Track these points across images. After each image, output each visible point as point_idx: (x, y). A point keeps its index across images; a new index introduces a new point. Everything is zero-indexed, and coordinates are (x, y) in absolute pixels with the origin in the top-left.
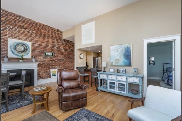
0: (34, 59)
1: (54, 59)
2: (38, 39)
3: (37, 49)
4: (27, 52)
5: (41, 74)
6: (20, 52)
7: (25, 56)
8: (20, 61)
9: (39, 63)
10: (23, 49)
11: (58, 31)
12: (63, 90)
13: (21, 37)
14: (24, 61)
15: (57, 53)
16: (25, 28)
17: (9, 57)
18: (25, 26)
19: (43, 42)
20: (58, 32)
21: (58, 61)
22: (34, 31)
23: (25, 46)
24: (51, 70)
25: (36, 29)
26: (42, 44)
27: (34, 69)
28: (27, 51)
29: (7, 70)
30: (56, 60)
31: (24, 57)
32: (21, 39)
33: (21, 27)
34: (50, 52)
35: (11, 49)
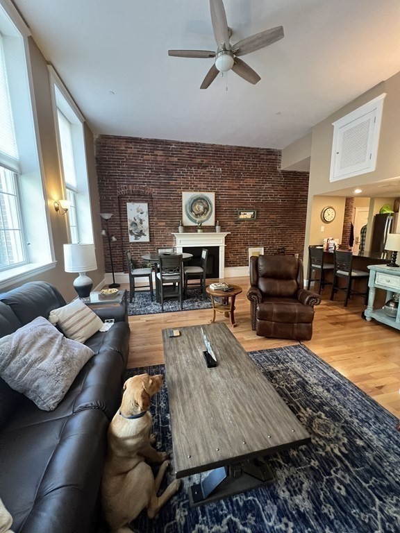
0: (218, 228)
1: (257, 224)
2: (226, 184)
3: (224, 207)
4: (208, 214)
5: (231, 255)
6: (199, 214)
7: (205, 221)
8: (199, 230)
9: (228, 235)
10: (202, 208)
11: (270, 152)
12: (258, 298)
13: (199, 186)
14: (204, 232)
15: (263, 209)
16: (205, 167)
17: (185, 225)
18: (205, 161)
19: (236, 187)
20: (269, 157)
21: (265, 229)
22: (218, 167)
23: (204, 203)
24: (249, 249)
25: (223, 162)
26: (235, 192)
27: (218, 247)
28: (209, 212)
29: (183, 247)
30: (262, 227)
31: (204, 224)
32: (200, 190)
33: (199, 166)
34: (248, 210)
35: (186, 211)
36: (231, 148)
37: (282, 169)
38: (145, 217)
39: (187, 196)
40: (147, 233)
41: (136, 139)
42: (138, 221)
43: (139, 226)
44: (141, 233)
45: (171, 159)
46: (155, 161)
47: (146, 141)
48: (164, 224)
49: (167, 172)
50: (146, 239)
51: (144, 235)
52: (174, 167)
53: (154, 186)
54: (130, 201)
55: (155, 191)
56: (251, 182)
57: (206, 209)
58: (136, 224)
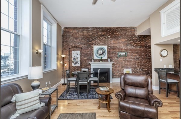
0: (109, 60)
1: (127, 58)
2: (112, 42)
3: (112, 51)
4: (104, 54)
5: (115, 72)
6: (100, 54)
7: (103, 57)
8: (100, 61)
9: (113, 63)
10: (102, 52)
11: (131, 28)
13: (100, 43)
14: (102, 62)
15: (130, 52)
16: (103, 36)
17: (94, 59)
18: (103, 34)
19: (116, 43)
20: (131, 30)
21: (131, 61)
22: (109, 35)
23: (103, 50)
24: (124, 70)
25: (110, 33)
26: (116, 45)
27: (109, 68)
28: (105, 53)
29: (94, 69)
30: (130, 60)
31: (102, 59)
32: (101, 45)
33: (101, 35)
34: (122, 52)
35: (95, 53)
36: (114, 28)
37: (138, 34)
38: (79, 56)
39: (96, 48)
40: (79, 62)
41: (77, 28)
42: (76, 58)
44: (77, 62)
45: (89, 34)
46: (83, 35)
47: (80, 28)
48: (86, 59)
49: (88, 39)
50: (79, 65)
51: (78, 63)
52: (90, 37)
53: (82, 44)
54: (73, 50)
55: (82, 46)
56: (124, 40)
57: (103, 52)
58: (75, 59)
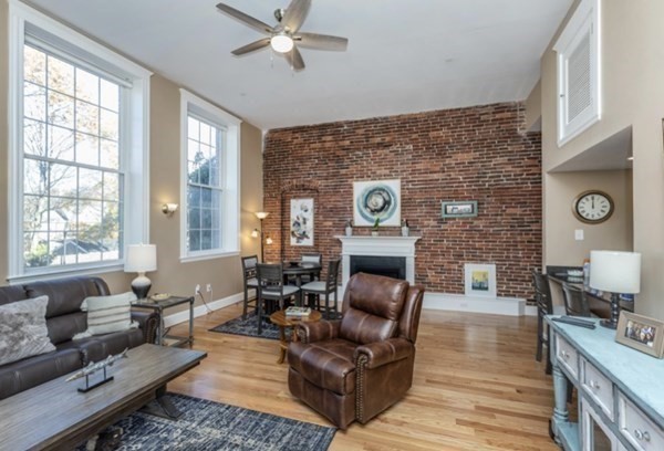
0: (405, 229)
1: (481, 224)
2: (418, 166)
3: (418, 198)
4: (390, 210)
5: (430, 273)
6: (375, 210)
7: (383, 220)
8: (373, 233)
9: (420, 240)
10: (380, 202)
13: (378, 172)
14: (380, 235)
15: (492, 199)
16: (387, 146)
17: (356, 225)
18: (387, 139)
19: (437, 169)
20: (498, 116)
21: (497, 233)
22: (407, 144)
23: (385, 195)
24: (466, 265)
25: (414, 136)
26: (435, 176)
28: (391, 207)
30: (491, 230)
31: (380, 224)
32: (380, 177)
33: (380, 145)
34: (457, 197)
35: (358, 206)
36: (429, 115)
37: (526, 131)
38: (310, 216)
39: (360, 188)
40: (311, 235)
41: (304, 127)
42: (301, 221)
43: (302, 226)
44: (304, 235)
45: (341, 143)
46: (323, 149)
47: (314, 127)
48: (331, 223)
49: (338, 159)
50: (309, 242)
51: (307, 237)
52: (344, 152)
53: (320, 178)
54: (295, 197)
55: (320, 183)
56: (466, 157)
57: (387, 203)
58: (299, 224)
